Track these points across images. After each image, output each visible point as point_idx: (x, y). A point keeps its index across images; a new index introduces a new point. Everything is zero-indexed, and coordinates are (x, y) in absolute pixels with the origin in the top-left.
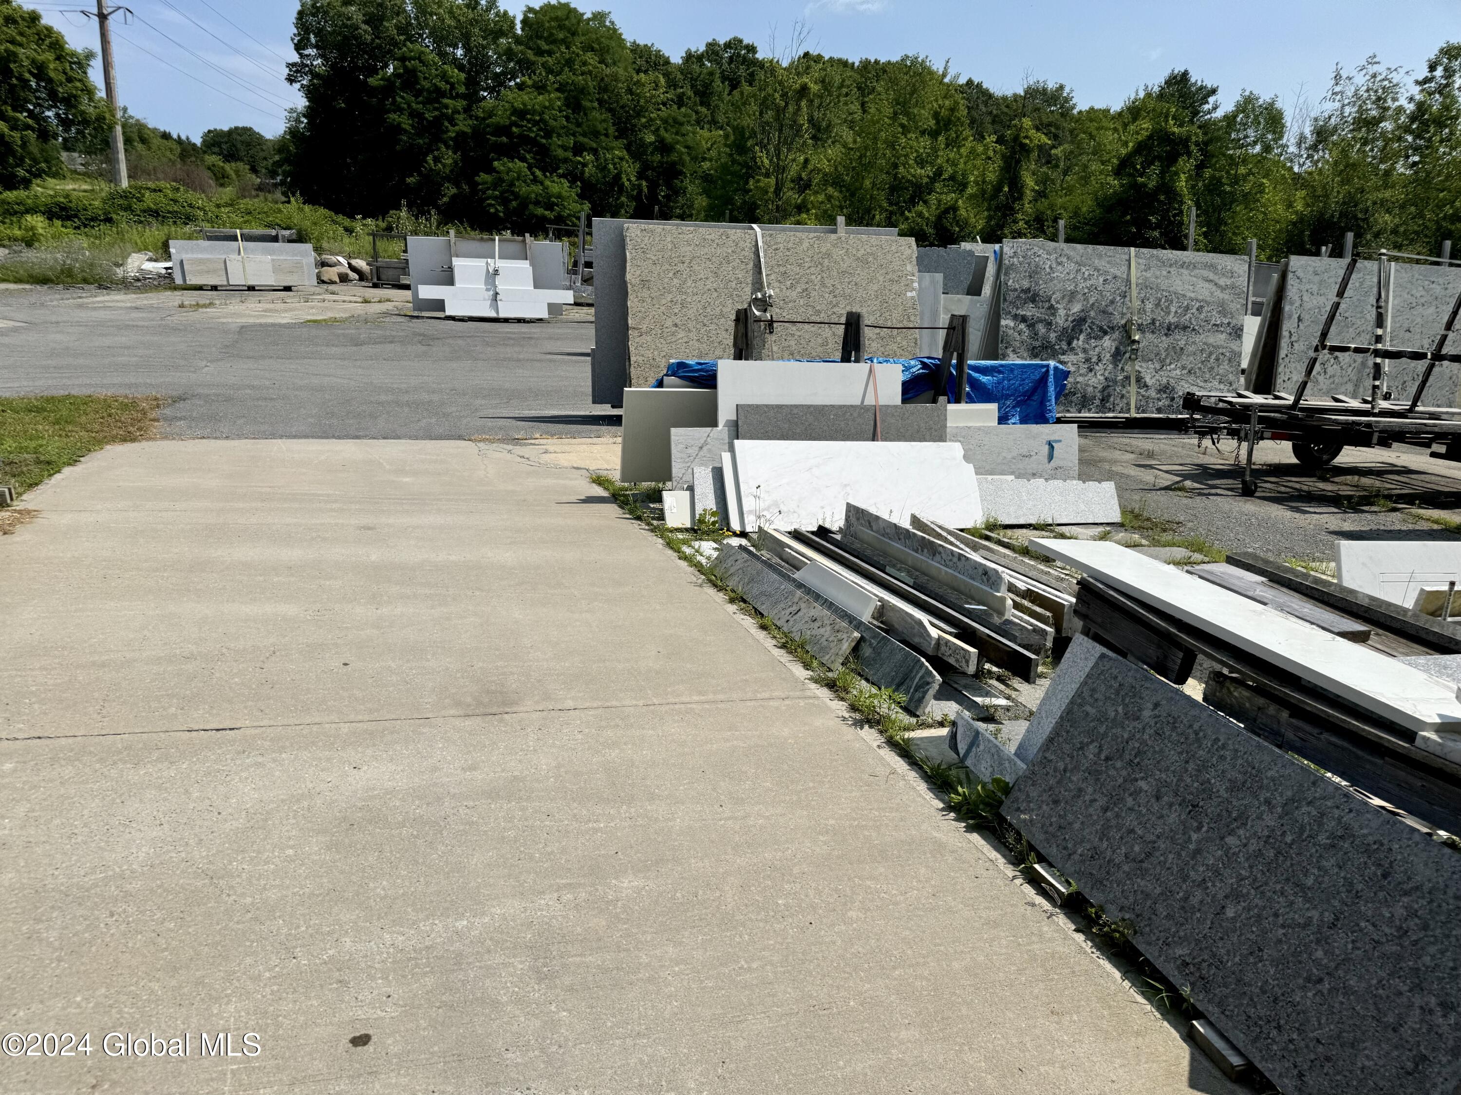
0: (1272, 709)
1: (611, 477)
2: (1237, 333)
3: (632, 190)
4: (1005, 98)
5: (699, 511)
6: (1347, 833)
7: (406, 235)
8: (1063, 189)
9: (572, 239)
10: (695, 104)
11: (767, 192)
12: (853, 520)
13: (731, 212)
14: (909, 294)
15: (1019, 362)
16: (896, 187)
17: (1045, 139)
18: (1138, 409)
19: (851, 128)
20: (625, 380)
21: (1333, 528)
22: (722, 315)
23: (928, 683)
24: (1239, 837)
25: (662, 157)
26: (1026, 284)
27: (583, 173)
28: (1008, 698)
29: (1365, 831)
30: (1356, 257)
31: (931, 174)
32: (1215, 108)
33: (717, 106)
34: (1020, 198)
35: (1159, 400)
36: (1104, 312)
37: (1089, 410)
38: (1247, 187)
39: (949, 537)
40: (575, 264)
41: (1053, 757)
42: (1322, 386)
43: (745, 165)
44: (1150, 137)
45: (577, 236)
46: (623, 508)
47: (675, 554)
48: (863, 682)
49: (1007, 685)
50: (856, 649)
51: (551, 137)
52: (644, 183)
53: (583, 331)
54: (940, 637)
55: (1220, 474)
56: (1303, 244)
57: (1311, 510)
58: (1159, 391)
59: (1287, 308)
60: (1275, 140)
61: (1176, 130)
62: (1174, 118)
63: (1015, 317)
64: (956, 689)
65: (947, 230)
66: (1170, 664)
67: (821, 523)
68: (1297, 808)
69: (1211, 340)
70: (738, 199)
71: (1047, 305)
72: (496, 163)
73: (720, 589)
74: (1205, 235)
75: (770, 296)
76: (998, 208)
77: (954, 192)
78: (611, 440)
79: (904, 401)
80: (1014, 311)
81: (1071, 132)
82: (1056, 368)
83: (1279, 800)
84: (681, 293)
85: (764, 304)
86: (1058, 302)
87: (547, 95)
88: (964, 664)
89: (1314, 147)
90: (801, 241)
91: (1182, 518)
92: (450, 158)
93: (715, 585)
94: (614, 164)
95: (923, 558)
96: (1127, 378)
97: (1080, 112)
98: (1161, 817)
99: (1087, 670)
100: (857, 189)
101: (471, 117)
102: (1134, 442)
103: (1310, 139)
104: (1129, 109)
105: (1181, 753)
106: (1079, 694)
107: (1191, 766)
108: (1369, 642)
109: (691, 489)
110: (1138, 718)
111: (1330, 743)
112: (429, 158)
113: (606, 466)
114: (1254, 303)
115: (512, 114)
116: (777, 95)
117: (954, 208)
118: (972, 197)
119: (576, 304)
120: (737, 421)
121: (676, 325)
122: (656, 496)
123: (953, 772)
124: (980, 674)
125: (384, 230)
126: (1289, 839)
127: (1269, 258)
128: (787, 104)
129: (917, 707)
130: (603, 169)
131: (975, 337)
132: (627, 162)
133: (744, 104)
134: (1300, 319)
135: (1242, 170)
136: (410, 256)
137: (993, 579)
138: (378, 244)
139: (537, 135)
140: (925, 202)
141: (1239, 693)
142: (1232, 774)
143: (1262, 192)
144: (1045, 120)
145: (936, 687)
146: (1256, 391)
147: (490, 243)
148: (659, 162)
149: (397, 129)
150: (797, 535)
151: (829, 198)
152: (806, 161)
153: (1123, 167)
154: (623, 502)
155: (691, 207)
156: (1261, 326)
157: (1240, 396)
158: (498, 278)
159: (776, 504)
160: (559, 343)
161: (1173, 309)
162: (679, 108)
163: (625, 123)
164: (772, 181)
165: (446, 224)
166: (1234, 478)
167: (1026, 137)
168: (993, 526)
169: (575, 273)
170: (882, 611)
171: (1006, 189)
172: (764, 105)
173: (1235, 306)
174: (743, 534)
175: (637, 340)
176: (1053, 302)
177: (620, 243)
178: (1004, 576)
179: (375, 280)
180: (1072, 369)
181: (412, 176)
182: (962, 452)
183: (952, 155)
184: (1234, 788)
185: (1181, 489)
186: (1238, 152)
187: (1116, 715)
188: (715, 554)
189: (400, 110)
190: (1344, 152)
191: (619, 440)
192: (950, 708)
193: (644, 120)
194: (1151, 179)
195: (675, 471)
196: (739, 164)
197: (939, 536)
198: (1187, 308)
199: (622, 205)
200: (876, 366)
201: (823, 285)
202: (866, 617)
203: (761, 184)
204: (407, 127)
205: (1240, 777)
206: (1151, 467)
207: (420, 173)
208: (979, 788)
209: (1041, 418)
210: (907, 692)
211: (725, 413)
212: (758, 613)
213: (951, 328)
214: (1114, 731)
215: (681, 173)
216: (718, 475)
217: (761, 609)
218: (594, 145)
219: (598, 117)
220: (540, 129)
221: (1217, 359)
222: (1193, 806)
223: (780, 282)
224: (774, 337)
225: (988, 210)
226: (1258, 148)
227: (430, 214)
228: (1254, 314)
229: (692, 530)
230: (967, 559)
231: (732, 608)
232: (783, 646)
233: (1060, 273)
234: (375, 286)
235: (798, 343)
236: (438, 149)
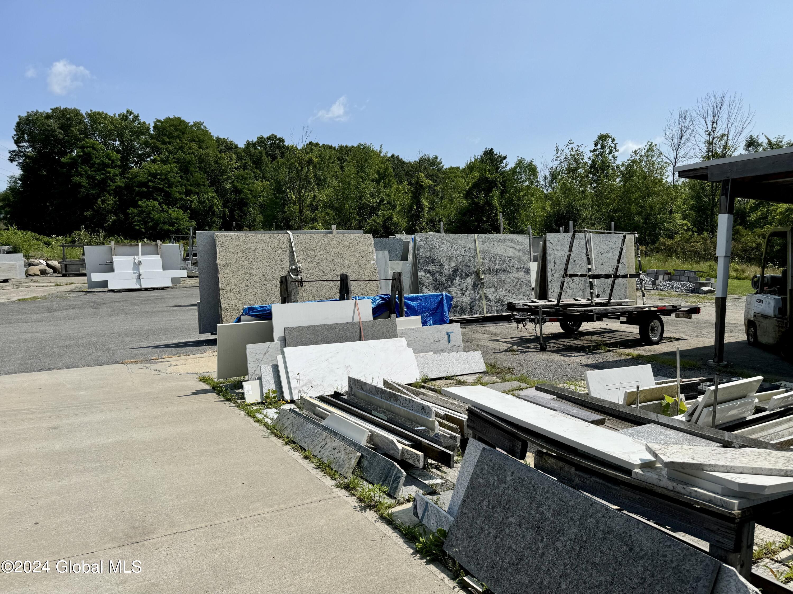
0: (567, 468)
1: (211, 376)
2: (528, 271)
3: (220, 213)
4: (410, 163)
5: (265, 391)
6: (610, 531)
7: (84, 245)
8: (442, 206)
9: (185, 241)
10: (253, 168)
11: (295, 212)
12: (353, 386)
13: (276, 223)
14: (372, 262)
15: (430, 293)
16: (361, 208)
17: (431, 183)
18: (487, 312)
19: (337, 179)
20: (219, 319)
21: (584, 363)
22: (273, 278)
23: (399, 477)
24: (562, 541)
25: (236, 196)
26: (428, 254)
27: (191, 205)
28: (442, 478)
29: (618, 527)
30: (575, 232)
31: (378, 201)
32: (506, 165)
33: (265, 169)
34: (422, 211)
35: (497, 306)
36: (466, 266)
37: (465, 314)
38: (524, 202)
39: (403, 390)
40: (188, 255)
41: (466, 511)
42: (569, 293)
43: (282, 199)
44: (479, 180)
45: (188, 239)
46: (219, 395)
47: (252, 419)
48: (365, 482)
49: (440, 471)
50: (359, 463)
51: (172, 187)
52: (227, 210)
53: (193, 292)
54: (403, 449)
55: (529, 341)
56: (552, 227)
57: (573, 355)
58: (496, 302)
59: (548, 258)
60: (535, 179)
61: (490, 176)
62: (489, 170)
63: (425, 271)
64: (415, 478)
65: (388, 228)
66: (516, 449)
67: (336, 390)
68: (586, 520)
69: (517, 276)
70: (280, 216)
71: (439, 264)
72: (139, 203)
73: (279, 437)
74: (509, 224)
75: (299, 267)
76: (412, 217)
77: (390, 209)
78: (211, 354)
79: (374, 318)
80: (424, 268)
81: (443, 178)
82: (446, 296)
83: (577, 517)
84: (250, 268)
85: (297, 271)
86: (444, 262)
87: (169, 165)
88: (417, 463)
89: (551, 182)
90: (314, 238)
91: (514, 366)
92: (111, 200)
93: (277, 436)
94: (209, 200)
95: (390, 404)
96: (481, 297)
97: (446, 169)
98: (524, 536)
99: (477, 457)
100: (341, 210)
101: (124, 178)
102: (488, 329)
103: (549, 178)
104: (468, 167)
105: (528, 499)
106: (475, 472)
107: (534, 505)
108: (606, 424)
109: (260, 379)
110: (505, 482)
111: (596, 482)
112: (99, 201)
113: (208, 370)
114: (534, 256)
115: (149, 176)
116: (297, 164)
117: (391, 218)
118: (399, 211)
119: (189, 277)
120: (285, 337)
121: (248, 286)
122: (239, 385)
123: (417, 529)
124: (426, 466)
125: (70, 242)
126: (584, 538)
127: (538, 234)
128: (302, 168)
129: (395, 493)
130: (203, 203)
131: (406, 282)
132: (216, 199)
133: (280, 168)
134: (555, 263)
135: (521, 194)
136: (86, 257)
137: (427, 411)
138: (66, 250)
139: (163, 187)
140: (377, 215)
141: (550, 461)
142: (554, 506)
143: (531, 203)
144: (430, 173)
145: (404, 479)
146: (540, 299)
147: (136, 247)
148: (235, 198)
149: (79, 185)
150: (322, 399)
151: (328, 214)
152: (315, 196)
153: (468, 195)
154: (219, 391)
155: (254, 221)
156: (538, 267)
157: (533, 302)
158: (141, 267)
159: (310, 381)
160: (178, 300)
161: (498, 262)
162: (244, 170)
163: (214, 179)
164: (297, 207)
165: (109, 237)
166: (536, 343)
167: (422, 182)
168: (425, 380)
169: (188, 260)
170: (372, 438)
171: (415, 207)
172: (290, 168)
173: (526, 258)
174: (292, 402)
175: (225, 296)
176: (442, 262)
177: (213, 244)
178: (433, 409)
179: (64, 272)
180: (455, 294)
181: (88, 211)
182: (406, 343)
183: (388, 192)
184: (556, 514)
185: (513, 351)
186: (519, 185)
187: (494, 482)
188: (276, 416)
189: (81, 175)
190: (564, 183)
191: (216, 353)
192: (412, 490)
193: (225, 177)
194: (481, 200)
195: (250, 370)
196: (279, 198)
197: (398, 390)
198: (504, 261)
199: (214, 222)
200: (358, 301)
201: (327, 260)
202: (363, 442)
203: (292, 209)
204: (85, 184)
205: (557, 507)
206: (497, 340)
207: (93, 210)
208: (431, 537)
209: (442, 321)
210: (388, 485)
211: (278, 333)
212: (303, 449)
213: (394, 279)
214: (494, 491)
215: (247, 204)
216: (276, 369)
217: (304, 446)
218: (197, 191)
219: (199, 176)
220: (166, 183)
221: (521, 285)
222: (538, 528)
223: (304, 259)
224: (303, 289)
225: (408, 217)
226: (527, 183)
227: (99, 232)
228: (535, 261)
229: (262, 403)
230: (413, 401)
231: (288, 448)
232: (318, 468)
233: (443, 248)
234: (64, 275)
235: (317, 291)
236: (104, 196)
